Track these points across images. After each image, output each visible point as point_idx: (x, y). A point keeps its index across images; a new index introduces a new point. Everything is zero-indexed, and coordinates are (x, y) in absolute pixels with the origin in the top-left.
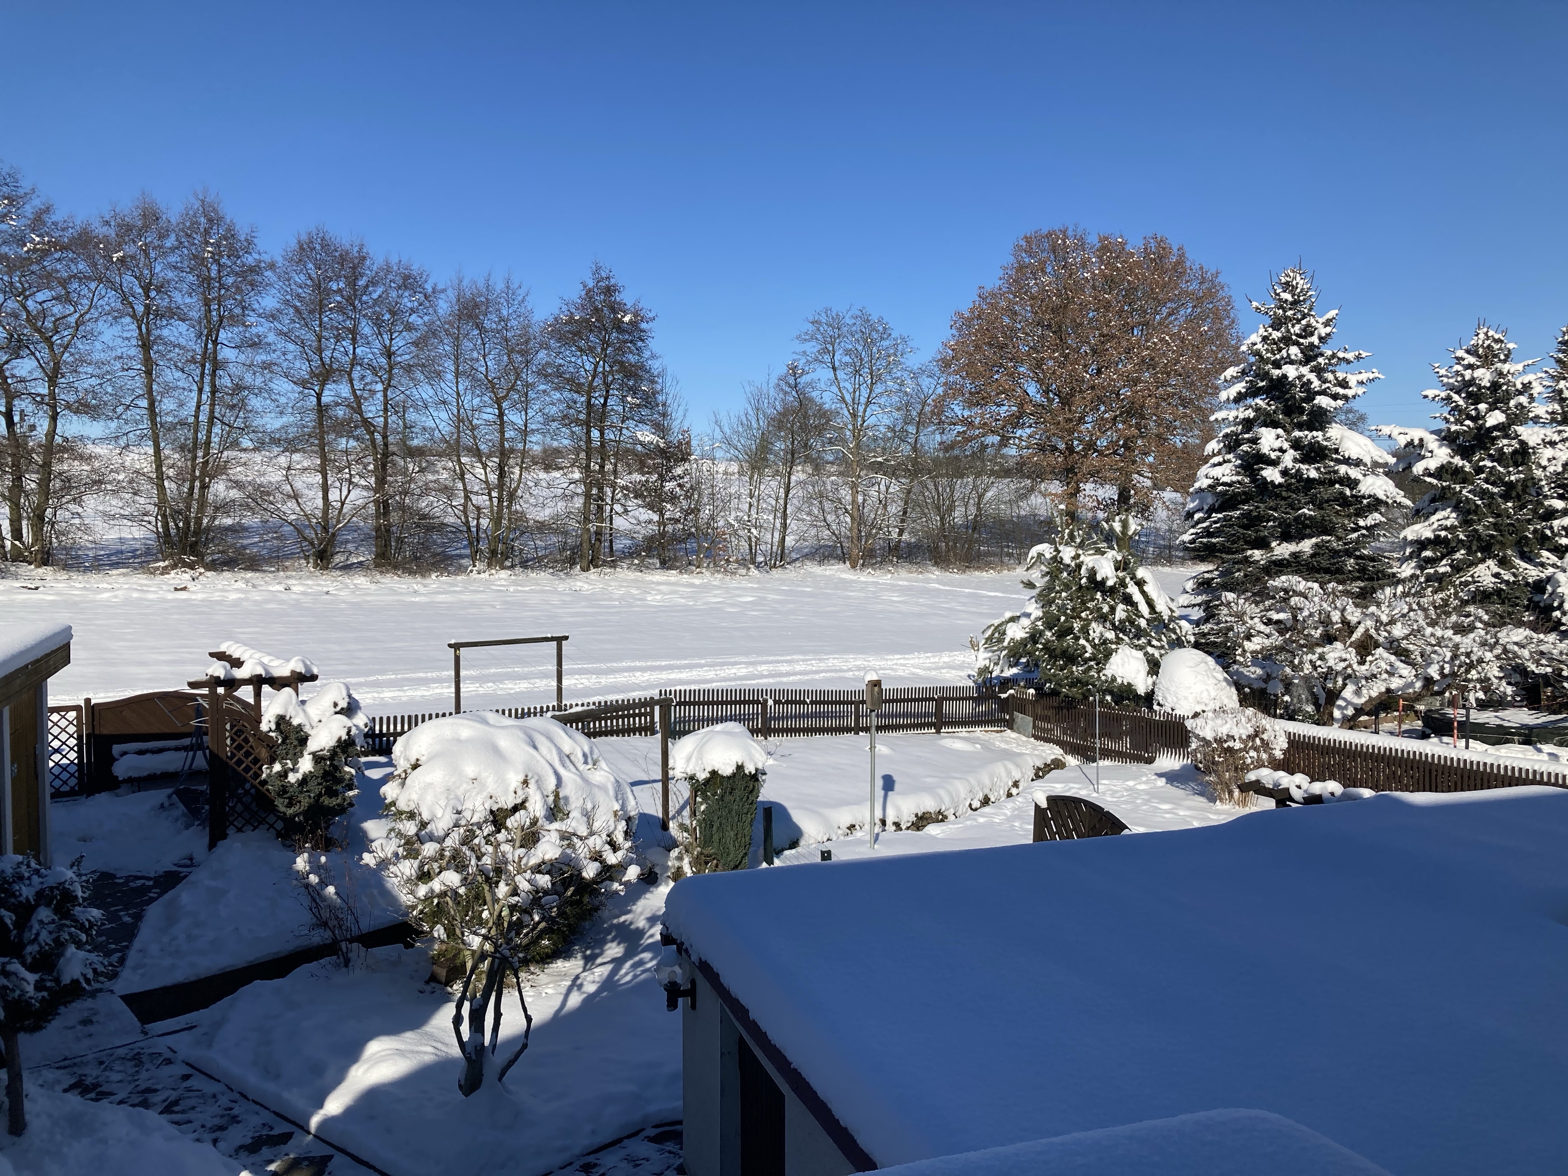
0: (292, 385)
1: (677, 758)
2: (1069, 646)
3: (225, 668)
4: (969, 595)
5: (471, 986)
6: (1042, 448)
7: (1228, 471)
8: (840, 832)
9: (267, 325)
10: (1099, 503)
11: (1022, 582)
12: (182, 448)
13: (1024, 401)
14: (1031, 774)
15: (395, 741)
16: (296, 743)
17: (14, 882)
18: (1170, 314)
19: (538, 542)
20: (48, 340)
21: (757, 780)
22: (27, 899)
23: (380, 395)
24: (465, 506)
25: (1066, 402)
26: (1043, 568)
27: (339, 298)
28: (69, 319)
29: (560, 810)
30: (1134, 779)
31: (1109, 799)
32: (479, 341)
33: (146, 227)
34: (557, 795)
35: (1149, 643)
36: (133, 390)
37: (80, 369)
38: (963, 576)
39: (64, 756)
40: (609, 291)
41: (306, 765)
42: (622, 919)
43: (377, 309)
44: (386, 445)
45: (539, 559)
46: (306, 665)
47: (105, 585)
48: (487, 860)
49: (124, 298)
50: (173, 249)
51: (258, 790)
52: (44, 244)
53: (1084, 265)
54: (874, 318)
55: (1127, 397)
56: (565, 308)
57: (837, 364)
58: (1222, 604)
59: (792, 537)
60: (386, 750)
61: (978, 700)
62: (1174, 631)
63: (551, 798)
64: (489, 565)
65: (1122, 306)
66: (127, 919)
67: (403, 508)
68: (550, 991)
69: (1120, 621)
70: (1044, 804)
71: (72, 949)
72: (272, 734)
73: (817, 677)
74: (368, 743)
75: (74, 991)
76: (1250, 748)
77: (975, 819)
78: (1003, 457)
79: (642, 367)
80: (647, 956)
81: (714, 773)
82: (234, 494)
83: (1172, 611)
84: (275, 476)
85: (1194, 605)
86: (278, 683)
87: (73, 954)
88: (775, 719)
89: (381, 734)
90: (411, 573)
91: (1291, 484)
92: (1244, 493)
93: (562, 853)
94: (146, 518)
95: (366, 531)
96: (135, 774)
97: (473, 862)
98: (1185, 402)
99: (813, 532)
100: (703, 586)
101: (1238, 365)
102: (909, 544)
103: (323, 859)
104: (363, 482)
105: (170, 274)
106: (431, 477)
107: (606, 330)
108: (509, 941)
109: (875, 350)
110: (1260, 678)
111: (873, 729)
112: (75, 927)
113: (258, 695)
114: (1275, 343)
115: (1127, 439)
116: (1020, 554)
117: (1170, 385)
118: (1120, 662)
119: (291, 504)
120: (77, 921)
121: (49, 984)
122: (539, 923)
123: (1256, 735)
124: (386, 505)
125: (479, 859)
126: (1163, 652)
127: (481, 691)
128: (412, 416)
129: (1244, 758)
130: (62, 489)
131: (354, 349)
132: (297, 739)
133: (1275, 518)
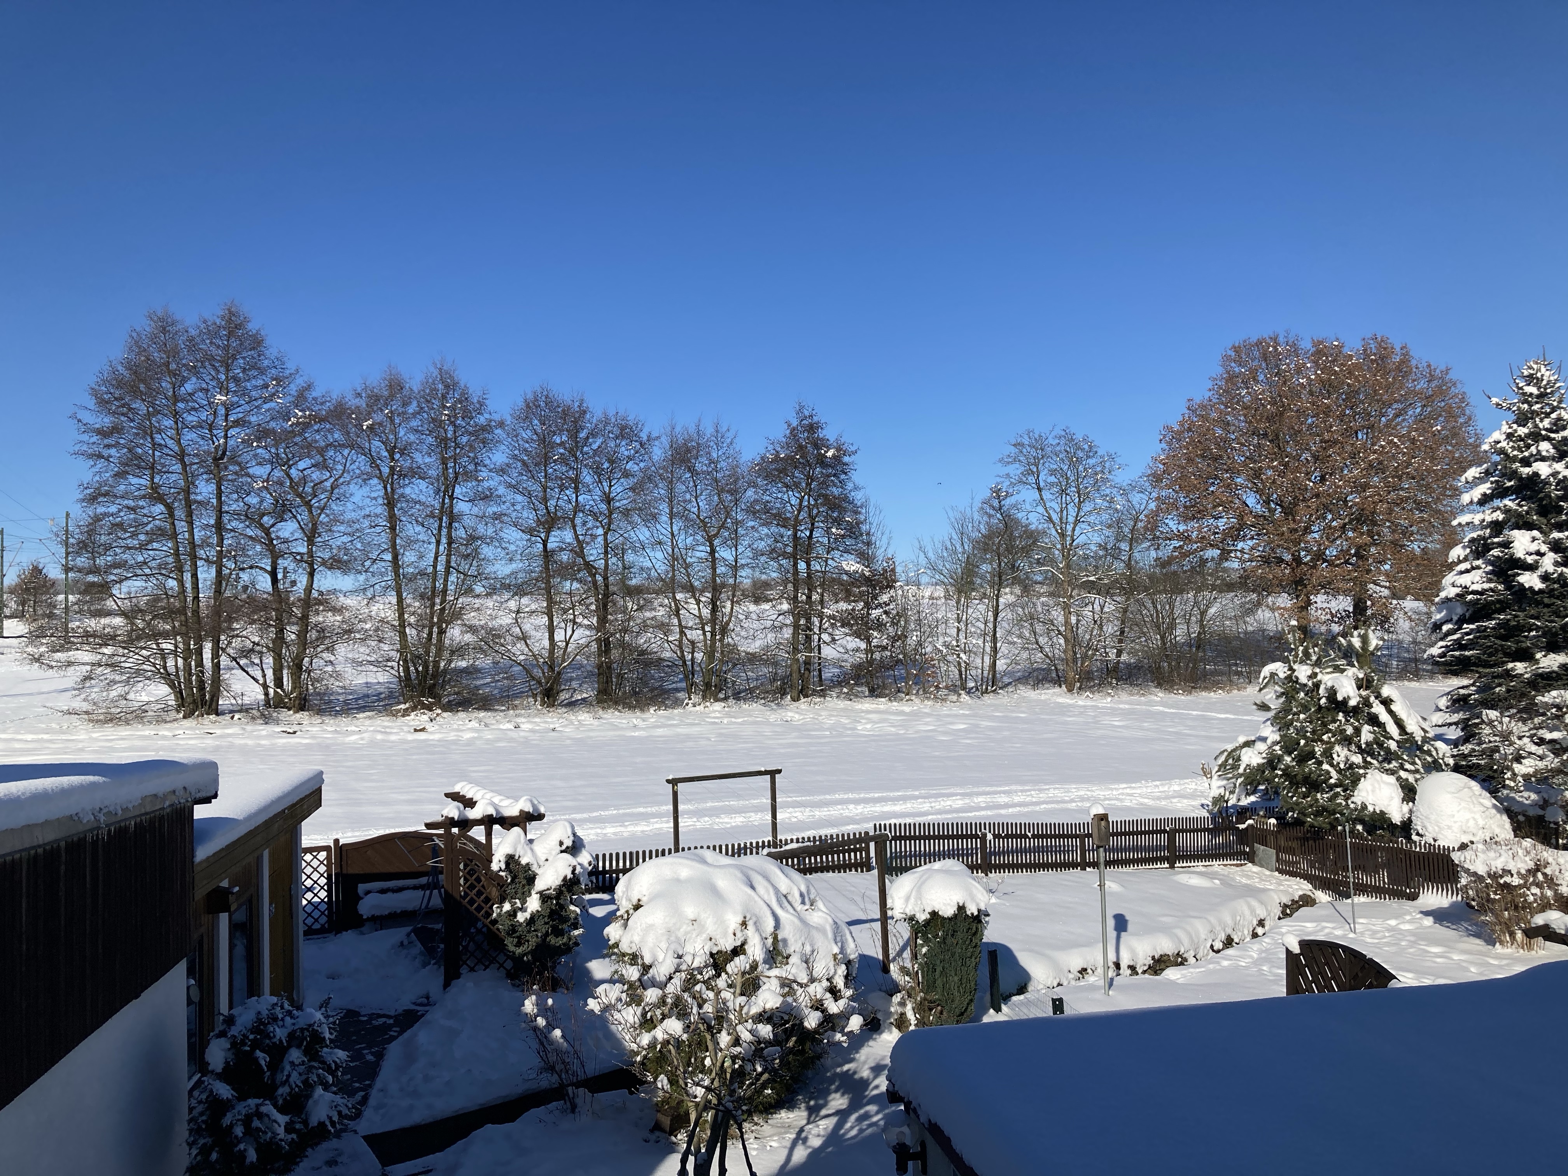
0: (521, 533)
1: (896, 898)
2: (1311, 772)
3: (459, 809)
4: (1197, 718)
5: (695, 1139)
6: (1266, 560)
7: (1477, 579)
8: (1071, 976)
9: (497, 478)
10: (1333, 615)
11: (1256, 704)
12: (422, 596)
13: (1243, 512)
14: (1278, 912)
15: (618, 879)
16: (524, 882)
17: (269, 1023)
18: (1397, 416)
19: (749, 673)
20: (308, 504)
21: (980, 921)
22: (281, 1040)
23: (600, 539)
24: (680, 641)
25: (1289, 512)
26: (1277, 688)
27: (562, 451)
28: (325, 483)
29: (779, 953)
30: (1396, 918)
31: (1369, 940)
32: (692, 484)
33: (392, 396)
34: (775, 938)
35: (1402, 767)
36: (379, 545)
37: (335, 528)
38: (1189, 698)
39: (316, 895)
40: (812, 428)
41: (533, 904)
42: (846, 1067)
43: (597, 459)
44: (607, 586)
45: (751, 691)
46: (533, 805)
47: (353, 728)
48: (708, 1008)
49: (373, 461)
50: (414, 415)
51: (489, 929)
52: (305, 417)
53: (1299, 371)
54: (1079, 437)
55: (1356, 504)
56: (770, 447)
57: (1042, 484)
58: (1483, 722)
59: (1003, 661)
60: (609, 888)
61: (1214, 831)
62: (1429, 753)
63: (770, 941)
64: (704, 698)
65: (1344, 410)
66: (370, 1057)
67: (623, 645)
68: (774, 1144)
69: (1367, 743)
70: (1296, 950)
71: (319, 1091)
72: (502, 874)
73: (1037, 808)
74: (592, 882)
75: (320, 1134)
76: (1531, 884)
77: (1218, 963)
78: (1225, 570)
79: (846, 499)
80: (872, 1108)
81: (934, 914)
82: (469, 638)
83: (1425, 731)
84: (506, 620)
85: (1450, 724)
86: (507, 823)
87: (321, 1096)
88: (995, 854)
89: (604, 871)
90: (631, 707)
91: (1553, 590)
92: (1499, 601)
93: (783, 1002)
94: (389, 664)
95: (589, 668)
96: (378, 913)
97: (695, 1011)
98: (1420, 506)
99: (1025, 655)
100: (912, 714)
101: (1480, 466)
102: (1128, 665)
103: (550, 1002)
104: (586, 622)
105: (412, 437)
106: (648, 614)
107: (810, 465)
108: (732, 1092)
109: (1081, 468)
110: (1535, 804)
111: (1102, 866)
112: (323, 1069)
113: (489, 835)
114: (1522, 440)
115: (1359, 548)
116: (1250, 673)
117: (1402, 489)
118: (1369, 788)
119: (521, 645)
120: (324, 1063)
121: (298, 1126)
122: (761, 1074)
123: (1538, 870)
124: (607, 643)
125: (700, 1006)
126: (1418, 776)
127: (699, 825)
128: (630, 557)
129: (1524, 895)
130: (317, 639)
131: (577, 497)
132: (525, 878)
133: (1538, 628)
